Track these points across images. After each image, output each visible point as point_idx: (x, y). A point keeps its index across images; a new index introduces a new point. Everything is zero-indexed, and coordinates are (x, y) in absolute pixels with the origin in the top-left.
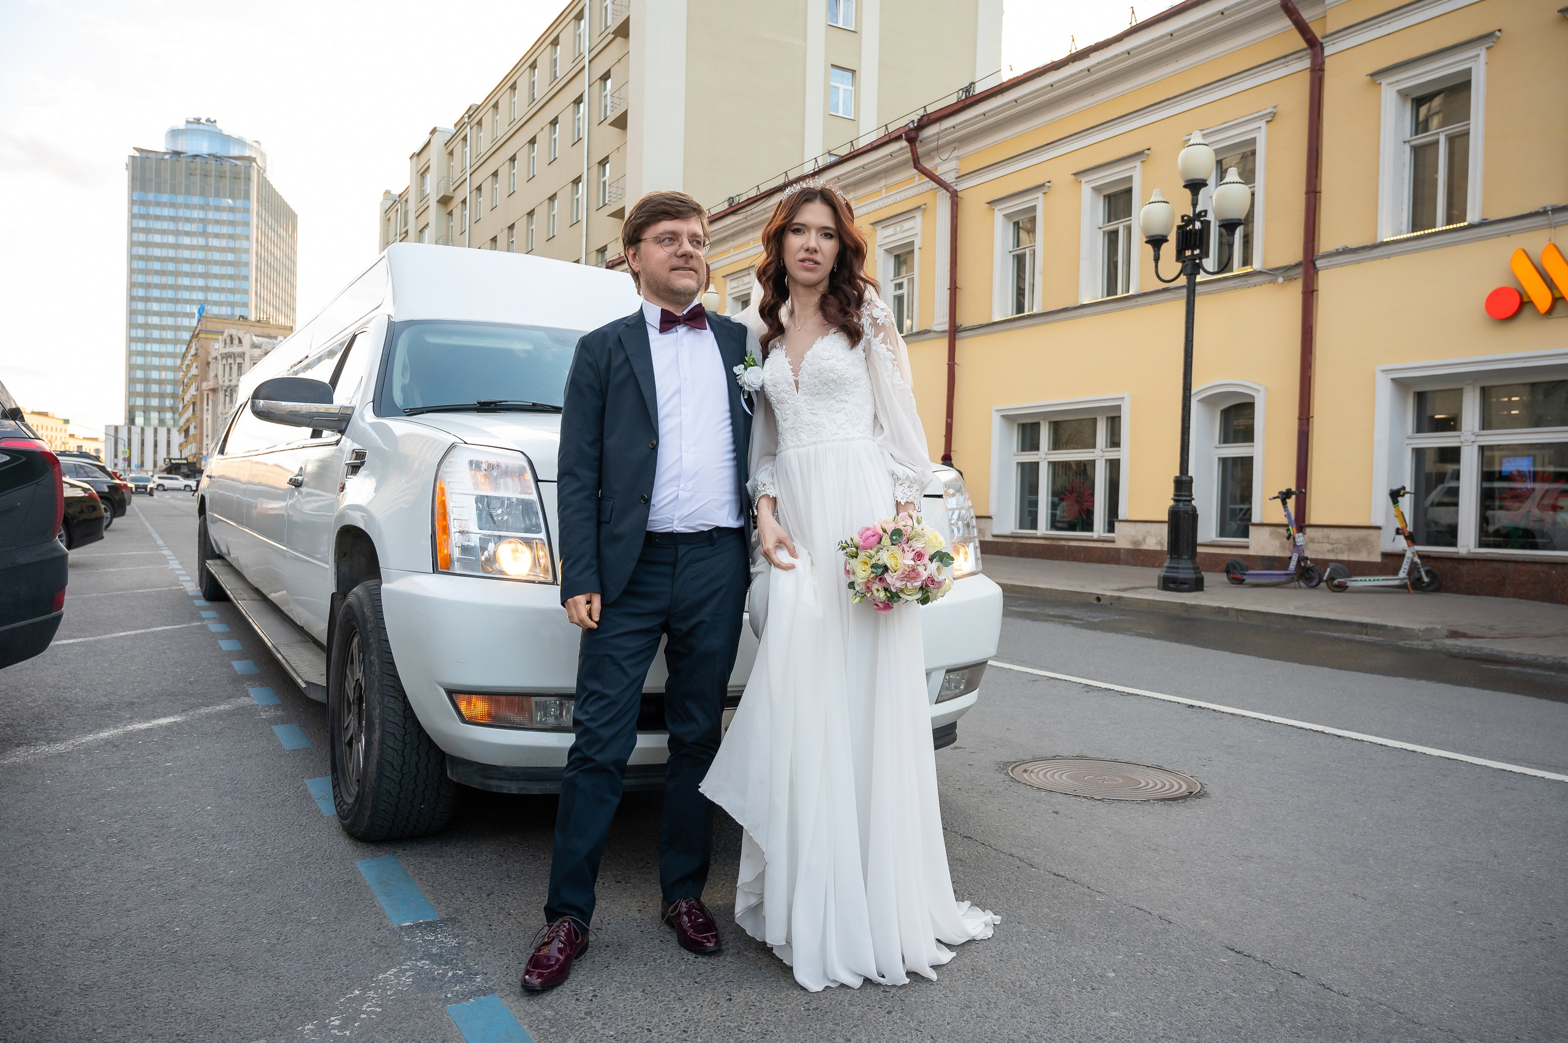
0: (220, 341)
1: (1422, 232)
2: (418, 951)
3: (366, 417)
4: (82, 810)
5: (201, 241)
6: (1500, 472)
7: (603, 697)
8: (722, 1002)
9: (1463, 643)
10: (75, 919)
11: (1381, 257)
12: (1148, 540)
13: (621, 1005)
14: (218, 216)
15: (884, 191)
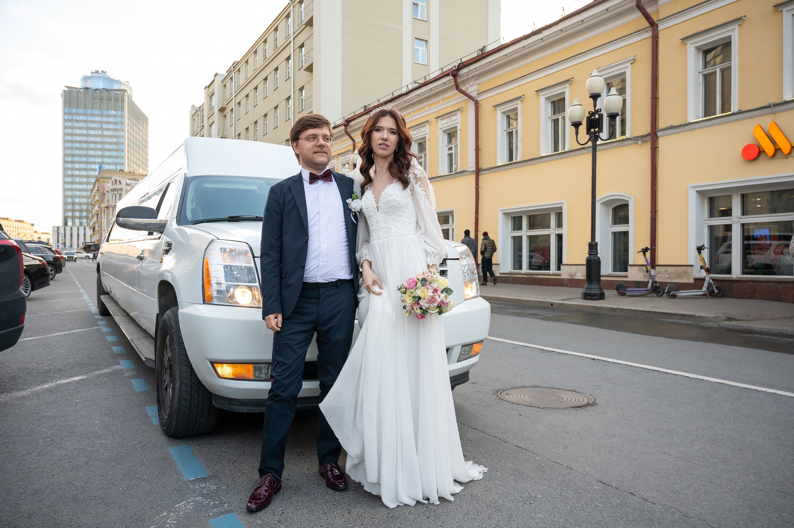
0: (110, 182)
1: (709, 117)
2: (196, 492)
3: (173, 226)
4: (33, 425)
5: (100, 132)
6: (753, 236)
7: (284, 364)
8: (346, 514)
9: (733, 323)
10: (27, 480)
11: (689, 130)
12: (577, 274)
13: (295, 517)
14: (108, 119)
15: (441, 101)
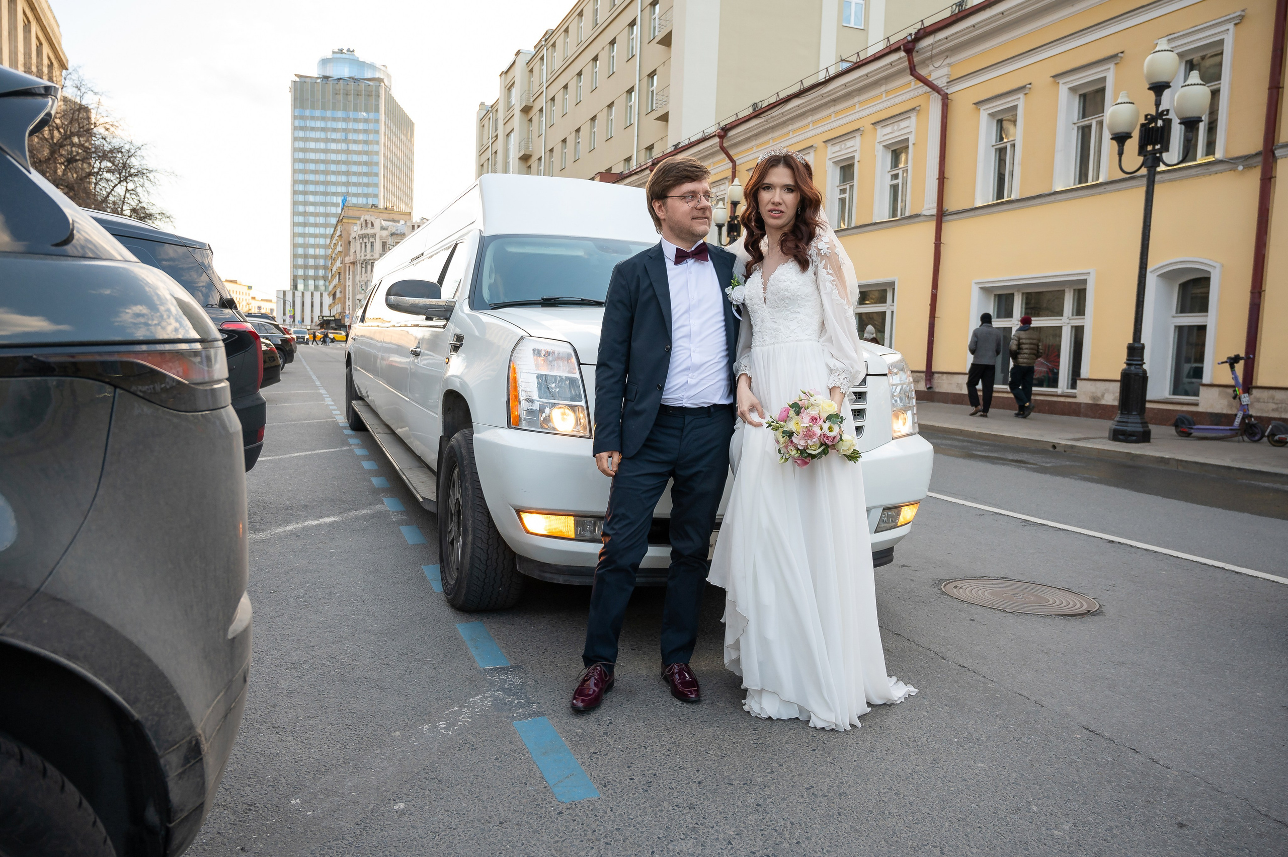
0: (358, 224)
2: (495, 685)
3: (463, 310)
4: (280, 579)
5: (343, 146)
8: (697, 734)
12: (1106, 396)
14: (356, 126)
15: (884, 95)
